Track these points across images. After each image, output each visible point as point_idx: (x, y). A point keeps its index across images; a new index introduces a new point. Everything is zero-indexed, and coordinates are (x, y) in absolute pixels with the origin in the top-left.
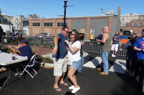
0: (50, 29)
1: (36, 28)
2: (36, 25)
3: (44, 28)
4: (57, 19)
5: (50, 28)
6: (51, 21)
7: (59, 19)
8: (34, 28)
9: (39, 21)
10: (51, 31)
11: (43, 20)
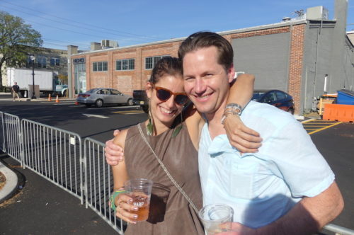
0: (130, 77)
1: (99, 77)
2: (100, 69)
3: (116, 76)
4: (143, 48)
5: (128, 74)
6: (130, 53)
7: (150, 49)
8: (95, 77)
9: (106, 56)
10: (132, 84)
11: (114, 53)
